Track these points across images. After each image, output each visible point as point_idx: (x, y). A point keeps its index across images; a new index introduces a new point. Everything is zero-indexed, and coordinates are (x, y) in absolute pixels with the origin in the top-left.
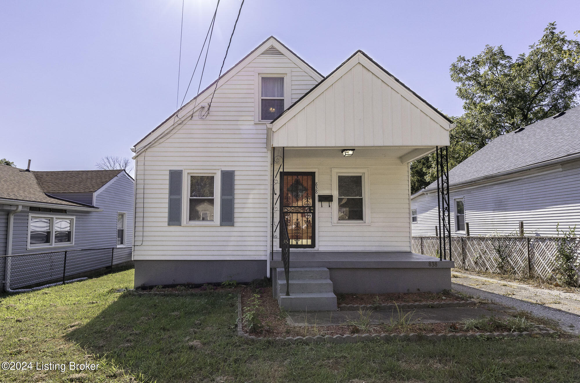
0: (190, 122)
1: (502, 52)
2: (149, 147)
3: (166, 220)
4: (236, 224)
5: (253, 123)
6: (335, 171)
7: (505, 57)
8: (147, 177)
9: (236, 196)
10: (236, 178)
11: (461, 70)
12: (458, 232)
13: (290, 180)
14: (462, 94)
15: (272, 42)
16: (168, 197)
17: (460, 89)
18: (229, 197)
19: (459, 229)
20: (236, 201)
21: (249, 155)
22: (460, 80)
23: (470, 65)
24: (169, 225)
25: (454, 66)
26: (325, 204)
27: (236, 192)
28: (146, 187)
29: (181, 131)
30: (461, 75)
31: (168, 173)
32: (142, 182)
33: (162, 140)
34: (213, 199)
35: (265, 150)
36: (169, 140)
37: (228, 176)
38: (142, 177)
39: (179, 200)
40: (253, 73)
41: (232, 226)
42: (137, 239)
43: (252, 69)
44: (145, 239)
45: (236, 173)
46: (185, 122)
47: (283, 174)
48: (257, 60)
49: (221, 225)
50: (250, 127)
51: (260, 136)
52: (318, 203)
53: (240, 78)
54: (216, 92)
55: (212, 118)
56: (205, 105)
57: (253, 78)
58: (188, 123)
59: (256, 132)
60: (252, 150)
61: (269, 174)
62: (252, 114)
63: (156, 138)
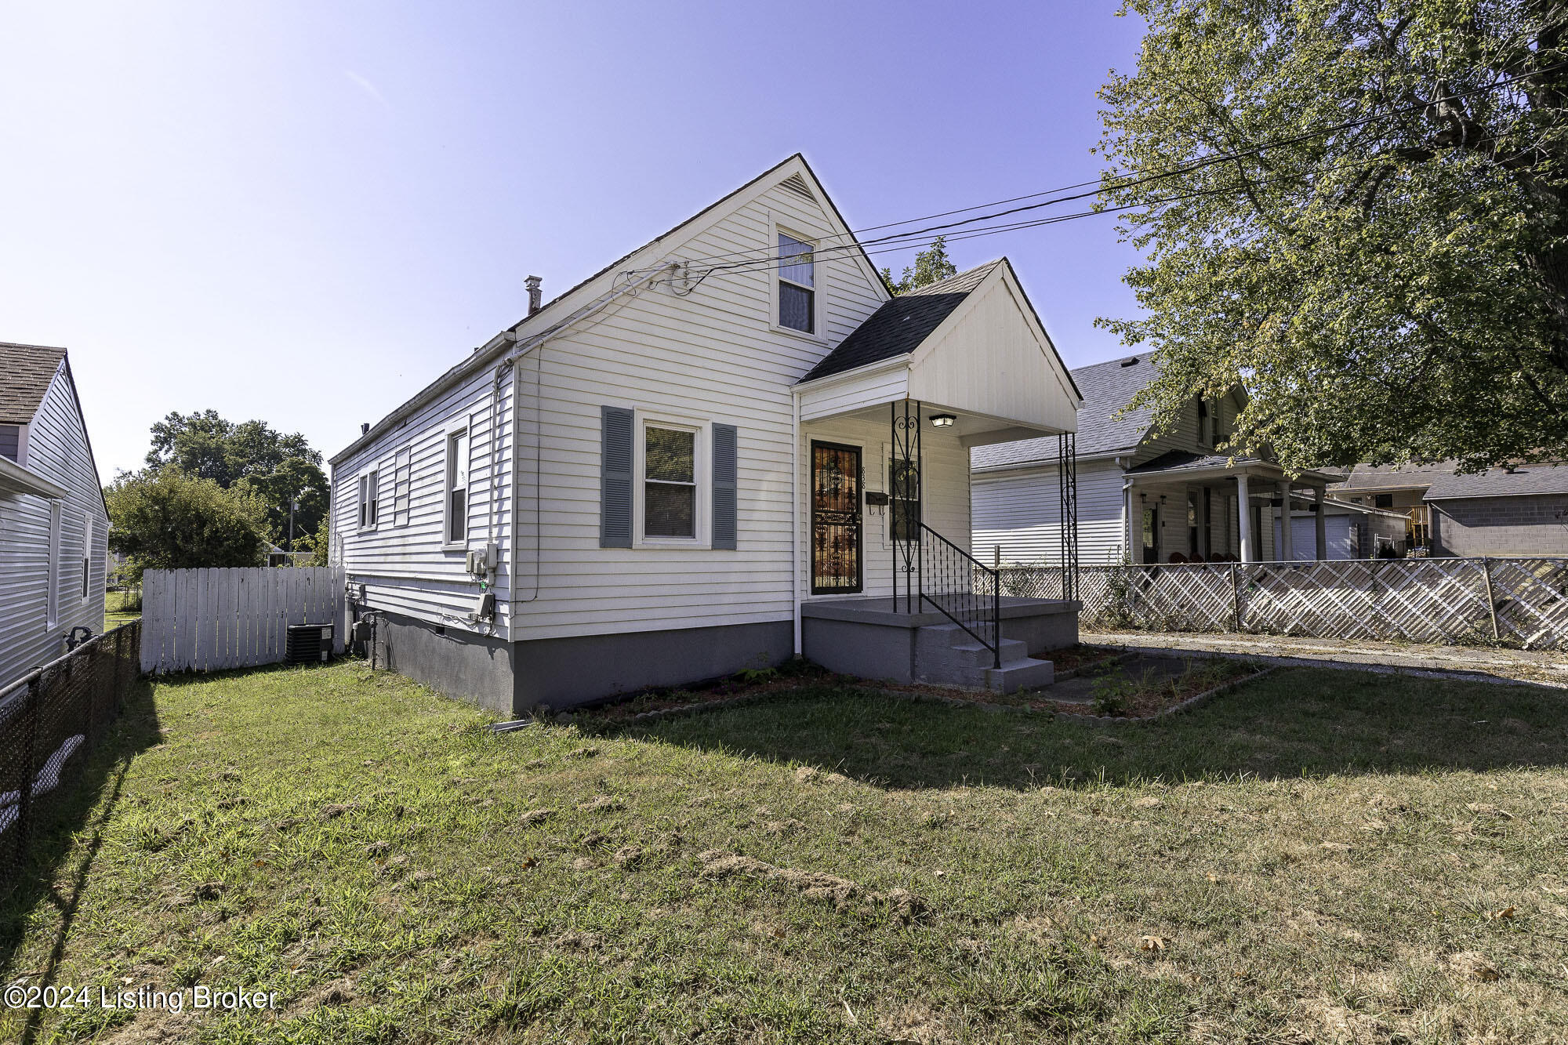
0: (646, 295)
2: (555, 339)
3: (597, 531)
4: (740, 546)
5: (765, 327)
6: (886, 448)
8: (545, 417)
9: (740, 484)
10: (740, 443)
13: (827, 457)
15: (796, 166)
16: (599, 474)
18: (727, 485)
20: (740, 494)
21: (760, 395)
24: (604, 543)
26: (874, 508)
27: (740, 474)
28: (544, 442)
29: (628, 313)
31: (598, 413)
32: (534, 428)
33: (583, 325)
34: (692, 489)
35: (787, 391)
36: (598, 329)
37: (725, 437)
38: (533, 415)
39: (628, 486)
40: (765, 219)
41: (734, 548)
42: (522, 583)
43: (765, 210)
44: (543, 582)
45: (740, 433)
46: (638, 291)
47: (816, 445)
48: (772, 194)
49: (715, 547)
50: (763, 336)
51: (782, 360)
52: (865, 507)
53: (744, 221)
54: (699, 238)
55: (692, 297)
56: (680, 261)
57: (764, 229)
58: (643, 296)
59: (771, 348)
60: (766, 386)
61: (796, 441)
62: (766, 308)
63: (571, 317)
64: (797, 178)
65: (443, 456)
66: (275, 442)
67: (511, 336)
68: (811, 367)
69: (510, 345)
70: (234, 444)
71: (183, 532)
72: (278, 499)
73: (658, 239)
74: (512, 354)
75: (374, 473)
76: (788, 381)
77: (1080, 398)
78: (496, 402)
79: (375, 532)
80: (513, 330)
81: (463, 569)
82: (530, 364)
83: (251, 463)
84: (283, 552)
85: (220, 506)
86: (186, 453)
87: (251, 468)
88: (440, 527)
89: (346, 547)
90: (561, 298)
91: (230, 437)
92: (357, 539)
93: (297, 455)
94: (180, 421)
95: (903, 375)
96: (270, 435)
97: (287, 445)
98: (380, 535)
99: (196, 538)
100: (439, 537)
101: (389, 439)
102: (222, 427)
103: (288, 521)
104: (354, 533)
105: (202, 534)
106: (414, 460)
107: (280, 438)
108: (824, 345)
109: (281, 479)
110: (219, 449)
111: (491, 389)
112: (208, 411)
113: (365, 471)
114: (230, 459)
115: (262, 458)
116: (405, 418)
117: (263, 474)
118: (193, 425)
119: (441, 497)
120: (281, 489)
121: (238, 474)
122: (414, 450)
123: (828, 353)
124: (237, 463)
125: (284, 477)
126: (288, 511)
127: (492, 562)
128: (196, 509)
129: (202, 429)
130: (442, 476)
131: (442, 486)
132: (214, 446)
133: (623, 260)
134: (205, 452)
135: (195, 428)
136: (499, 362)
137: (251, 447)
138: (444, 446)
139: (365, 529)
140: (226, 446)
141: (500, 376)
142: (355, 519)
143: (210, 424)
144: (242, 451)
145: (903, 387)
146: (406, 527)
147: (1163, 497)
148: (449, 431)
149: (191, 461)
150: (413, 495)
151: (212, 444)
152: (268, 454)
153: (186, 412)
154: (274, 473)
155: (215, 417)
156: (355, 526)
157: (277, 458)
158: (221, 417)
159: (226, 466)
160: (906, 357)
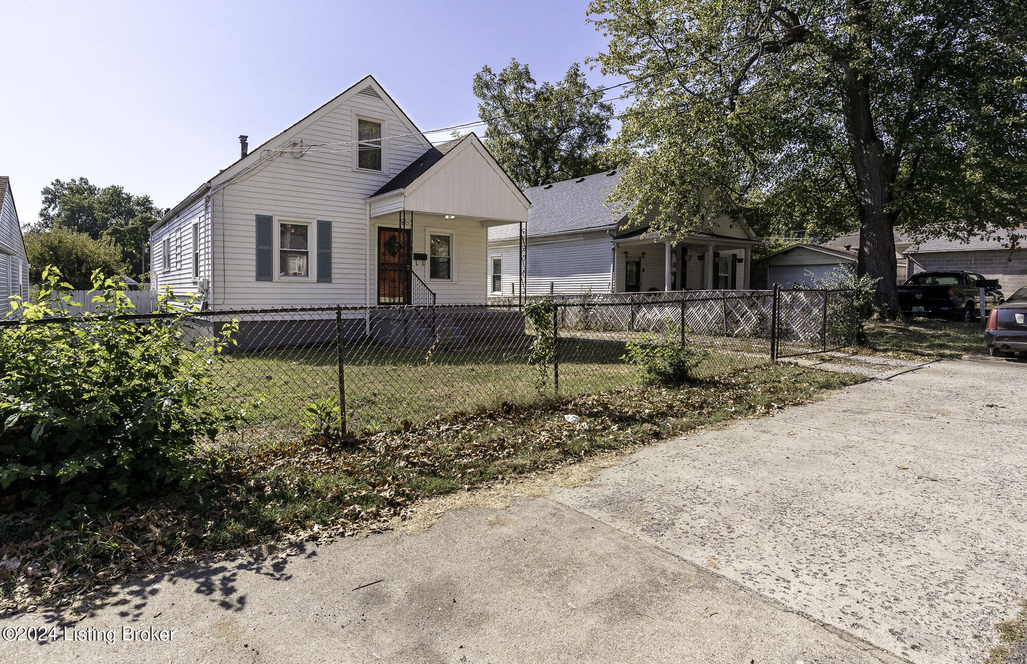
0: (279, 159)
1: (527, 73)
2: (230, 184)
3: (254, 274)
4: (333, 281)
5: (350, 170)
6: (428, 229)
7: (530, 80)
8: (226, 221)
9: (334, 250)
10: (333, 229)
11: (487, 86)
12: (494, 293)
13: (387, 235)
14: (486, 117)
15: (370, 82)
16: (255, 247)
17: (483, 110)
18: (327, 251)
19: (494, 290)
20: (333, 255)
21: (346, 205)
22: (484, 96)
23: (496, 81)
24: (258, 279)
25: (479, 77)
26: (420, 262)
27: (334, 245)
28: (227, 233)
29: (270, 169)
30: (485, 91)
31: (254, 218)
32: (221, 226)
33: (245, 177)
34: (307, 252)
35: (363, 202)
36: (254, 178)
37: (325, 229)
38: (221, 220)
39: (270, 252)
40: (349, 113)
41: (330, 282)
42: (217, 296)
43: (349, 108)
44: (227, 296)
45: (333, 224)
46: (274, 158)
47: (380, 229)
48: (355, 99)
49: (318, 281)
50: (347, 174)
51: (358, 186)
52: (414, 262)
53: (337, 116)
54: (310, 127)
55: (304, 158)
56: (298, 141)
57: (349, 118)
58: (277, 160)
59: (354, 180)
60: (350, 200)
61: (368, 228)
62: (350, 159)
63: (238, 174)
64: (370, 87)
65: (191, 235)
66: (130, 201)
67: (209, 185)
68: (378, 188)
69: (208, 189)
70: (101, 203)
71: (69, 270)
72: (133, 245)
73: (285, 131)
74: (209, 194)
75: (169, 239)
76: (362, 197)
77: (530, 203)
78: (206, 214)
79: (169, 272)
80: (209, 182)
81: (196, 290)
82: (218, 197)
83: (114, 217)
84: (137, 283)
85: (91, 252)
86: (68, 210)
87: (114, 221)
88: (191, 270)
89: (159, 280)
90: (233, 165)
91: (98, 198)
92: (162, 275)
93: (146, 212)
94: (62, 186)
95: (401, 199)
96: (126, 197)
97: (138, 204)
98: (172, 274)
99: (77, 273)
100: (191, 275)
101: (173, 222)
102: (92, 190)
103: (141, 261)
104: (161, 272)
105: (81, 271)
106: (183, 235)
107: (133, 199)
108: (387, 176)
109: (134, 230)
110: (91, 207)
111: (203, 207)
112: (81, 179)
113: (165, 238)
114: (98, 214)
115: (121, 214)
116: (178, 212)
117: (122, 226)
118: (71, 189)
119: (191, 255)
120: (135, 237)
121: (104, 226)
122: (182, 230)
123: (389, 180)
124: (103, 218)
125: (137, 229)
126: (141, 253)
127: (206, 287)
128: (76, 254)
129: (78, 192)
130: (191, 245)
131: (191, 250)
132: (86, 205)
133: (266, 143)
134: (81, 209)
135: (73, 191)
136: (205, 196)
137: (113, 206)
138: (191, 230)
139: (166, 270)
140: (95, 205)
141: (207, 201)
142: (161, 264)
143: (82, 189)
144: (106, 209)
145: (402, 204)
146: (180, 270)
147: (644, 254)
148: (193, 223)
149: (71, 216)
150: (183, 253)
151: (85, 203)
152: (125, 211)
153: (65, 180)
154: (130, 226)
155: (86, 183)
156: (161, 268)
157: (131, 214)
158: (91, 183)
159: (96, 220)
160: (402, 190)
